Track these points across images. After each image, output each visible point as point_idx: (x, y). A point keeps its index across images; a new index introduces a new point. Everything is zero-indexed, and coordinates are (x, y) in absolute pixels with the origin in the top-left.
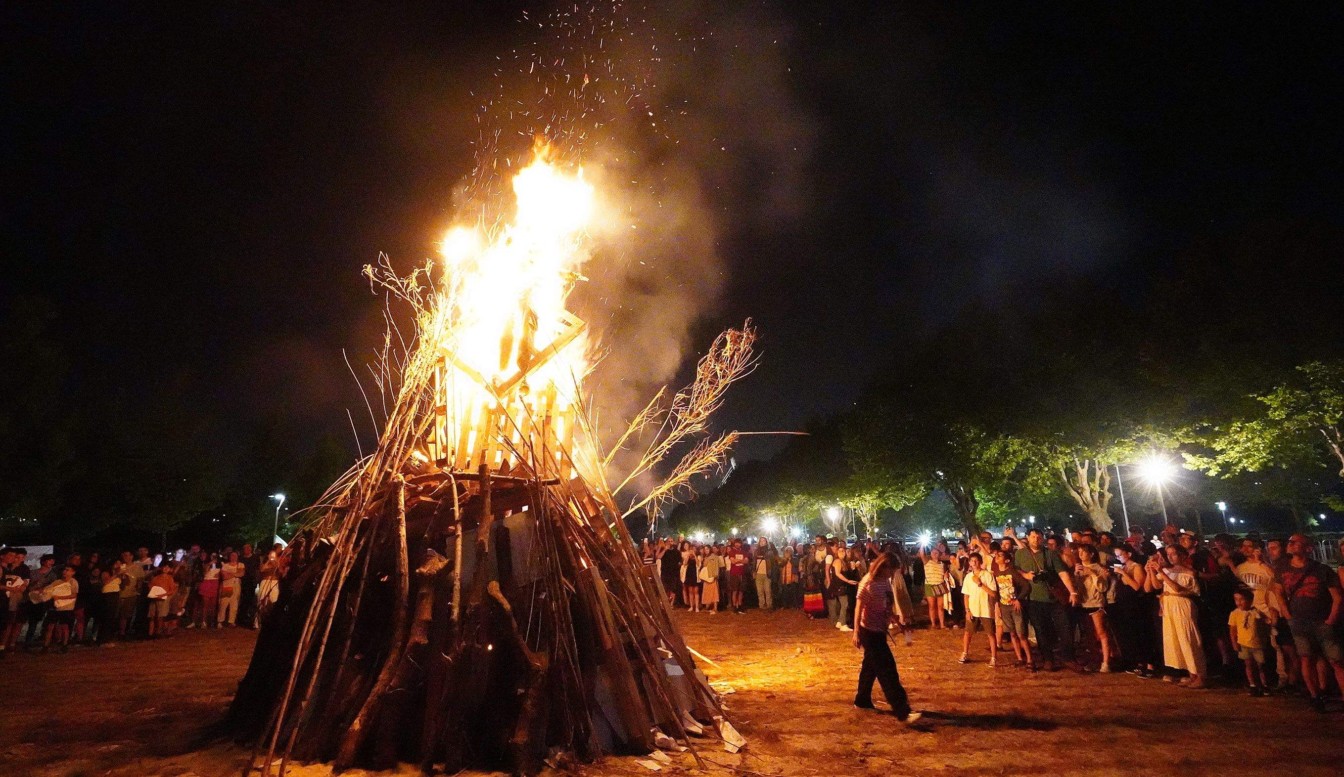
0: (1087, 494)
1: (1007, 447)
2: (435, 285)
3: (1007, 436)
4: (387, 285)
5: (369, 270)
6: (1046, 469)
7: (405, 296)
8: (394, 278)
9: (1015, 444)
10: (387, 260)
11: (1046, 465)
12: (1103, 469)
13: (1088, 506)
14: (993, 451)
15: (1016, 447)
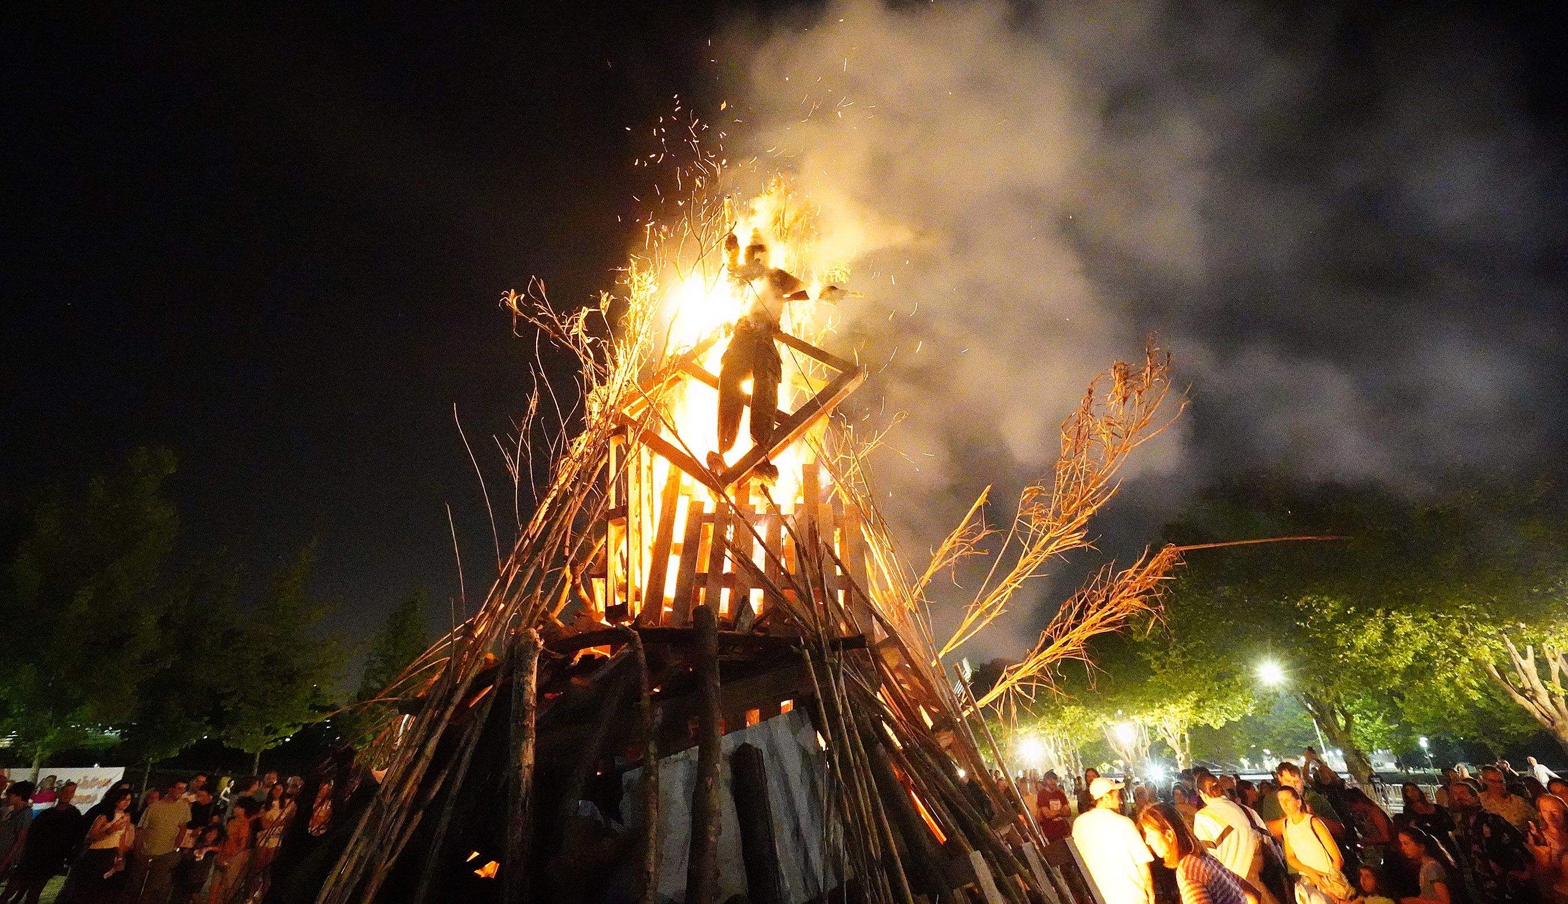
0: (1544, 698)
1: (1394, 627)
2: (614, 326)
3: (1388, 613)
4: (538, 323)
5: (512, 300)
6: (1466, 660)
7: (567, 341)
8: (551, 313)
9: (1405, 624)
10: (542, 287)
11: (1466, 654)
12: (1559, 660)
13: (1553, 723)
14: (1372, 634)
15: (1409, 628)
